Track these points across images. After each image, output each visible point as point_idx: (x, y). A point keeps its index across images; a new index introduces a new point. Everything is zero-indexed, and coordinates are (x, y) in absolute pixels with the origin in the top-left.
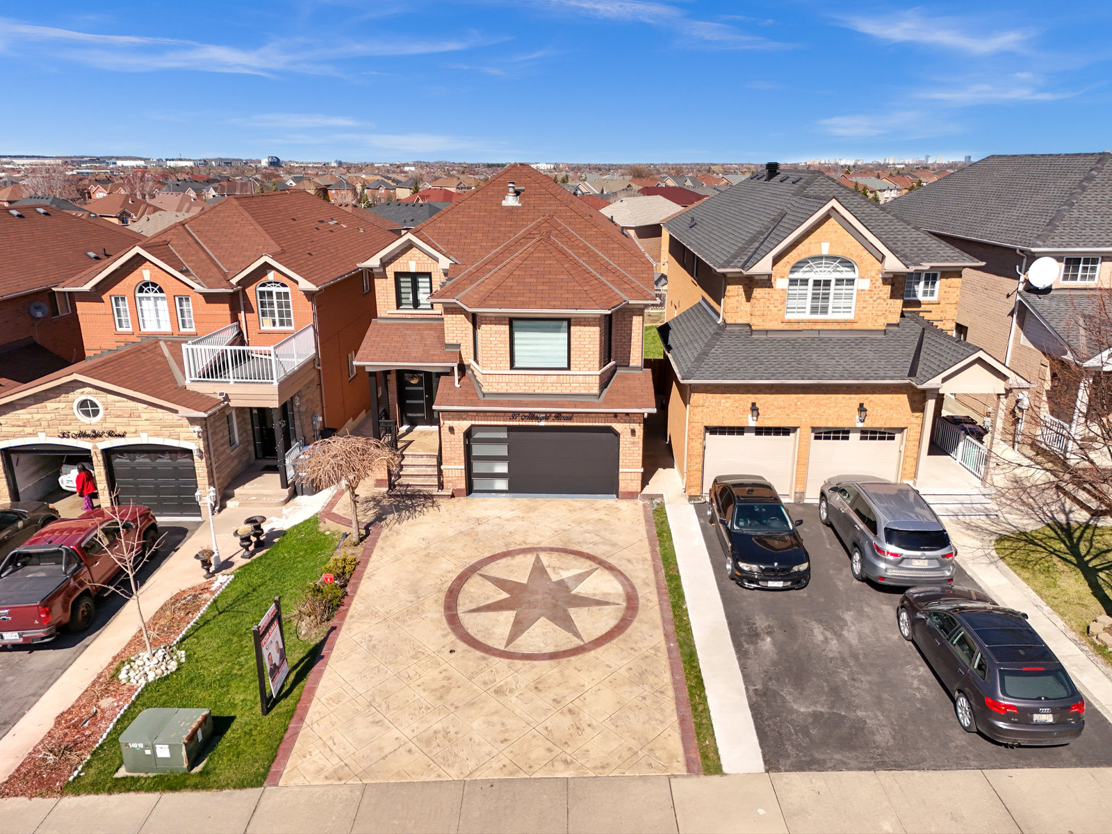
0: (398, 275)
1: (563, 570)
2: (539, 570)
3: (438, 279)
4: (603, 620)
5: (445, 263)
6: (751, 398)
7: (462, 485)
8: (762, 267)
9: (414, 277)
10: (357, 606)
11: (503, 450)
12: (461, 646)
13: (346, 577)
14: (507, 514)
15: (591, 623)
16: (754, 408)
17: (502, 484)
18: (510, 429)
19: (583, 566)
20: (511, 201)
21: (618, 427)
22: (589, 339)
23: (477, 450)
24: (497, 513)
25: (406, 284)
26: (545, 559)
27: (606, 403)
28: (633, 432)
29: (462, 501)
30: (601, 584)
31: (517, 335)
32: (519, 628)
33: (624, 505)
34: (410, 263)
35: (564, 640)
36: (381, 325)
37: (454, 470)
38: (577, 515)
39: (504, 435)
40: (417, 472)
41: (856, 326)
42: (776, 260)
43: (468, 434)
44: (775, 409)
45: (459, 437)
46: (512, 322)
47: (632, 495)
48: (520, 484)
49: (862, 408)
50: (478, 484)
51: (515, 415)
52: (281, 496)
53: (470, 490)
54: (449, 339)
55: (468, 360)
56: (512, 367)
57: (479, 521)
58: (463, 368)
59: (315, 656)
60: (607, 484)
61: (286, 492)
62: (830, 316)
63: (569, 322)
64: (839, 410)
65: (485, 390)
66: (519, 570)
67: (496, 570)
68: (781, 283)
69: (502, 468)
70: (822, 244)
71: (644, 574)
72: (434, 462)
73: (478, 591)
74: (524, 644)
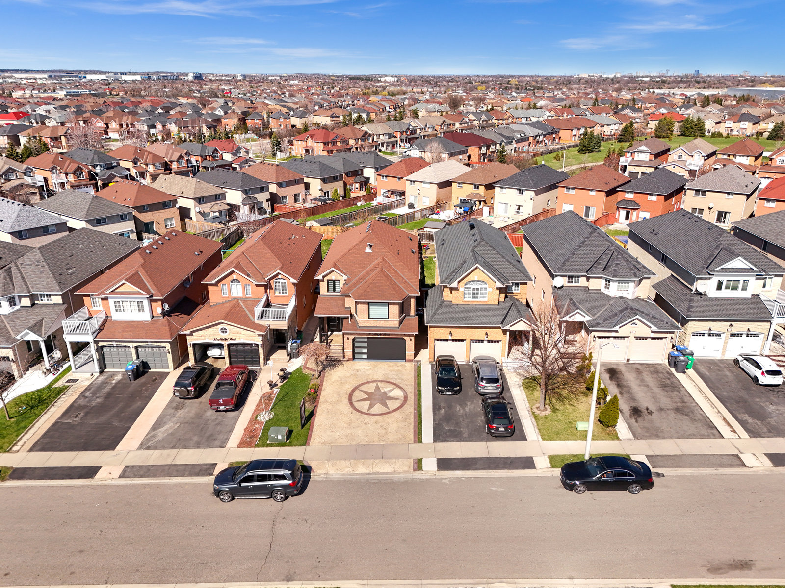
0: (328, 281)
1: (385, 388)
2: (377, 388)
3: (342, 282)
4: (397, 404)
5: (345, 277)
6: (450, 330)
7: (351, 357)
8: (454, 285)
9: (334, 281)
10: (322, 399)
11: (366, 345)
12: (354, 411)
13: (317, 390)
14: (367, 368)
15: (392, 405)
16: (451, 333)
17: (365, 356)
18: (368, 338)
19: (392, 386)
20: (368, 250)
21: (405, 338)
22: (395, 309)
23: (357, 345)
24: (363, 367)
25: (331, 283)
26: (379, 384)
27: (401, 331)
28: (411, 340)
29: (352, 362)
30: (397, 393)
31: (370, 307)
32: (371, 406)
33: (408, 364)
34: (333, 277)
35: (385, 410)
36: (322, 298)
37: (349, 352)
38: (391, 368)
39: (366, 340)
40: (335, 350)
41: (488, 303)
42: (459, 282)
43: (353, 340)
44: (458, 333)
45: (350, 340)
46: (369, 304)
47: (410, 361)
48: (371, 356)
49: (486, 334)
50: (357, 356)
51: (370, 334)
52: (286, 359)
53: (354, 358)
54: (347, 306)
55: (353, 313)
56: (369, 318)
57: (357, 370)
58: (352, 316)
59: (312, 414)
60: (402, 356)
61: (289, 357)
62: (478, 300)
63: (388, 304)
64: (480, 334)
65: (359, 325)
66: (371, 388)
67: (363, 388)
68: (461, 289)
69: (365, 351)
70: (475, 276)
71: (411, 390)
72: (342, 348)
73: (358, 395)
74: (373, 411)
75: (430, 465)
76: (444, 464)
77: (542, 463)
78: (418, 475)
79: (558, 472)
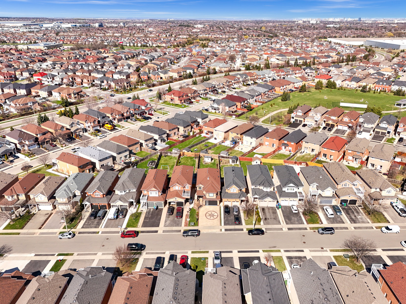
1: (213, 213)
2: (211, 213)
4: (216, 217)
5: (203, 186)
6: (227, 199)
8: (228, 189)
10: (199, 216)
11: (208, 202)
12: (207, 219)
13: (198, 213)
14: (209, 208)
15: (215, 217)
19: (214, 213)
20: (208, 179)
22: (215, 195)
23: (206, 202)
25: (200, 188)
27: (216, 199)
28: (218, 201)
30: (216, 214)
32: (210, 217)
33: (218, 207)
34: (200, 186)
35: (213, 218)
36: (197, 190)
37: (204, 204)
38: (214, 208)
40: (201, 203)
41: (236, 193)
42: (230, 188)
44: (229, 200)
45: (204, 201)
46: (209, 193)
48: (209, 205)
49: (236, 200)
50: (206, 205)
51: (209, 200)
52: (190, 205)
54: (204, 193)
56: (209, 196)
57: (206, 208)
58: (205, 195)
59: (198, 219)
60: (217, 205)
62: (234, 192)
64: (234, 200)
65: (207, 198)
66: (210, 213)
67: (208, 213)
68: (230, 190)
70: (233, 187)
71: (219, 213)
73: (207, 215)
74: (211, 218)
75: (223, 230)
76: (226, 230)
77: (245, 230)
78: (221, 232)
79: (247, 231)
